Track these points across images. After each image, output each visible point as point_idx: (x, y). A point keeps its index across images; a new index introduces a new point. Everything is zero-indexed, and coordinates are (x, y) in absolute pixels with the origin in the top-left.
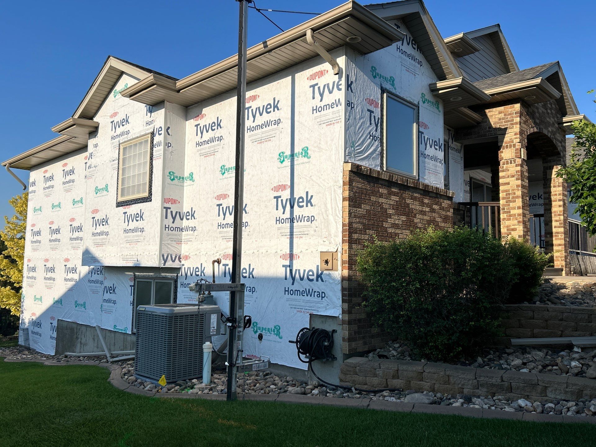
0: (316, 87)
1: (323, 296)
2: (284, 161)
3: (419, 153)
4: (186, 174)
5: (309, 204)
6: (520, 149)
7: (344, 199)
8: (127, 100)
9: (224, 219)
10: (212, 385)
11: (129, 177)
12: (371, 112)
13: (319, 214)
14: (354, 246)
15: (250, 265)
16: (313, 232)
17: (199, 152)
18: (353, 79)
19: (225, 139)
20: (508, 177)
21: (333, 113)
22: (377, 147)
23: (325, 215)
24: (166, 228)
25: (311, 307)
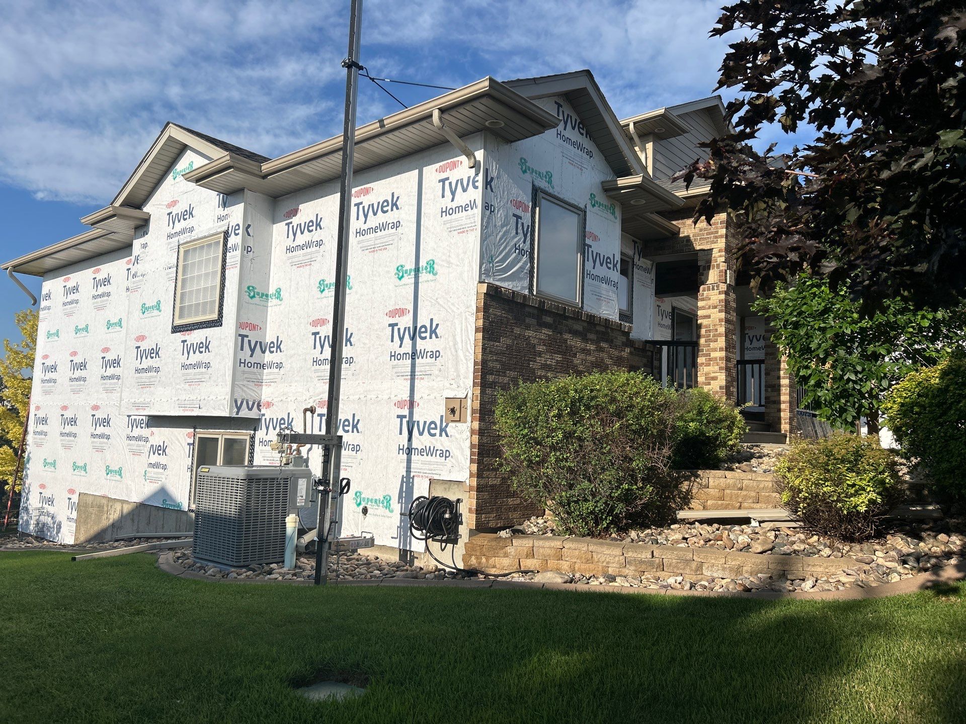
0: (447, 183)
1: (448, 455)
2: (403, 276)
3: (583, 273)
4: (272, 290)
5: (433, 335)
6: (726, 271)
7: (477, 330)
8: (192, 185)
9: (321, 353)
10: (297, 571)
11: (191, 292)
12: (518, 217)
13: (446, 348)
14: (489, 391)
15: (354, 415)
16: (437, 372)
17: (290, 261)
18: (495, 174)
19: (326, 244)
20: (709, 308)
21: (468, 217)
22: (526, 263)
23: (453, 350)
24: (241, 363)
25: (431, 470)
